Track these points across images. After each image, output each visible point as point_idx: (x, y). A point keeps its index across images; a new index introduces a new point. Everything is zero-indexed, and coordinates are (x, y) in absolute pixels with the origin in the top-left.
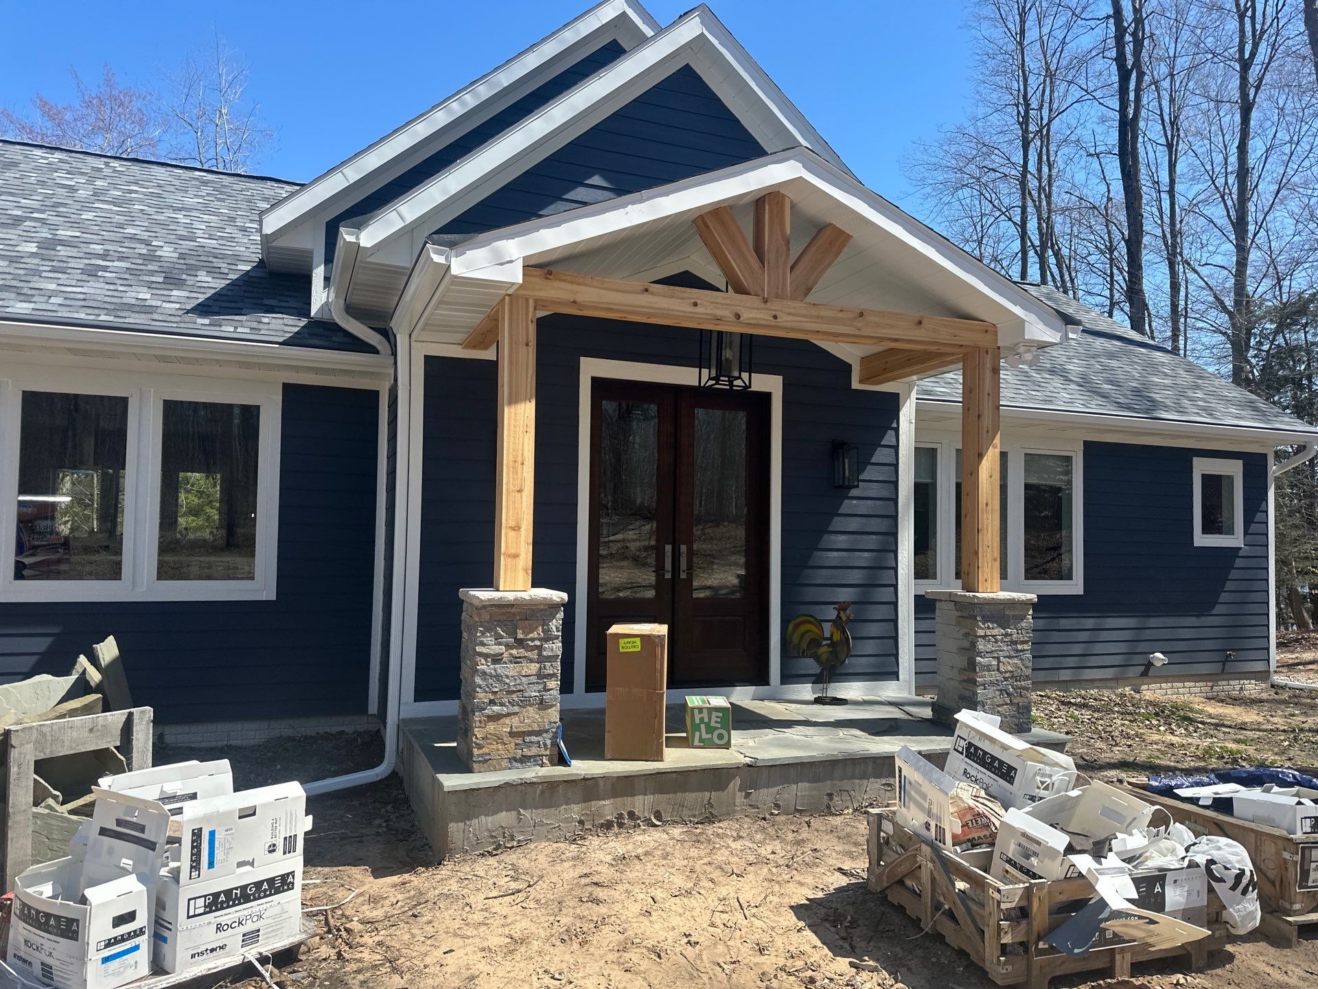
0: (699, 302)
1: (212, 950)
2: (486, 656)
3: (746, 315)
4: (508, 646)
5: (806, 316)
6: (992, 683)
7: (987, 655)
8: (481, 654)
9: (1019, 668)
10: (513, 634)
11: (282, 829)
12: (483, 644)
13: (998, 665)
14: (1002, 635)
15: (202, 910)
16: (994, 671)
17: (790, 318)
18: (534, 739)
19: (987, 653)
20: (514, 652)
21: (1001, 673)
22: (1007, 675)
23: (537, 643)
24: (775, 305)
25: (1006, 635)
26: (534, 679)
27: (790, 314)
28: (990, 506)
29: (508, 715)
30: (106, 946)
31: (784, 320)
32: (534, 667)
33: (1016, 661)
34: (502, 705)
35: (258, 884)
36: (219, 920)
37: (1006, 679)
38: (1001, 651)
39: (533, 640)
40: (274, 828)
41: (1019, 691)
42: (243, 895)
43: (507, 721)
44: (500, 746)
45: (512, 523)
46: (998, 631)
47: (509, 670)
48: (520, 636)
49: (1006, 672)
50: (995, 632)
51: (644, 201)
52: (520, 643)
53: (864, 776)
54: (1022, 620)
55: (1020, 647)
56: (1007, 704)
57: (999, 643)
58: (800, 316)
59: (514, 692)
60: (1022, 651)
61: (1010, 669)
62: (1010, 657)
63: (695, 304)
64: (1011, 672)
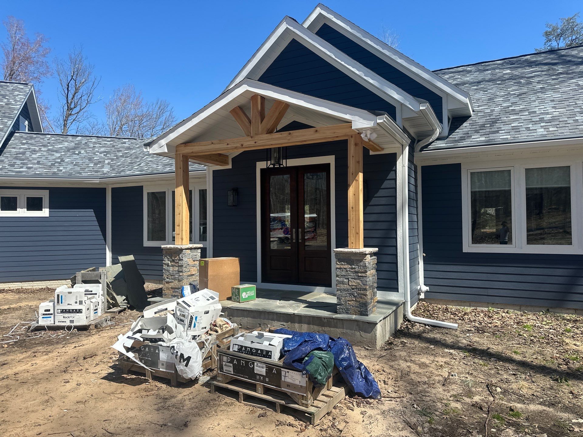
0: (229, 143)
1: (63, 322)
2: (165, 264)
3: (245, 144)
4: (171, 262)
5: (267, 140)
6: (344, 290)
7: (342, 277)
8: (164, 263)
9: (360, 284)
10: (172, 258)
11: (79, 298)
12: (165, 261)
13: (348, 282)
14: (350, 268)
15: (60, 312)
16: (346, 284)
17: (261, 141)
18: (177, 290)
19: (342, 276)
20: (172, 263)
21: (350, 286)
22: (353, 287)
23: (177, 261)
24: (257, 138)
25: (352, 268)
26: (177, 272)
27: (261, 140)
28: (354, 208)
29: (171, 282)
30: (43, 315)
31: (260, 143)
32: (177, 269)
33: (358, 281)
34: (169, 279)
35: (73, 310)
36: (64, 315)
37: (353, 289)
38: (350, 276)
39: (176, 260)
40: (76, 298)
41: (360, 295)
42: (69, 311)
43: (171, 284)
44: (169, 291)
45: (178, 224)
46: (347, 266)
47: (171, 269)
48: (173, 259)
49: (352, 286)
50: (346, 266)
51: (196, 116)
52: (173, 261)
53: (273, 320)
54: (361, 262)
55: (360, 275)
56: (353, 301)
57: (349, 272)
58: (265, 140)
59: (172, 275)
60: (361, 276)
61: (354, 284)
62: (354, 279)
63: (228, 144)
64: (355, 286)
